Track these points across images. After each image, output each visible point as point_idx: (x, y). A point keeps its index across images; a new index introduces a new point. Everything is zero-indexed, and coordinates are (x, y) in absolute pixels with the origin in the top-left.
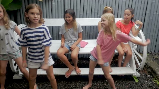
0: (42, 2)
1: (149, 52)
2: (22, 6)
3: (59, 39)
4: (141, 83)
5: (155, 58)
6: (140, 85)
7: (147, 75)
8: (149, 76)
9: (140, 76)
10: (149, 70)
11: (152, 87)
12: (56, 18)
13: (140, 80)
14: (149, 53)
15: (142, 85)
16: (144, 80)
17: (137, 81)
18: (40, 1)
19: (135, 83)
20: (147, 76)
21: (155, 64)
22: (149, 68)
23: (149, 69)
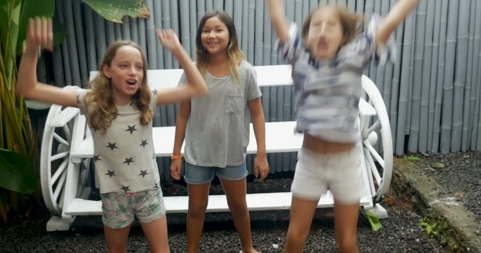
0: (121, 24)
1: (423, 153)
2: (67, 37)
3: (168, 125)
4: (386, 232)
5: (435, 168)
6: (382, 237)
7: (409, 212)
8: (414, 215)
9: (387, 216)
10: (414, 199)
11: (414, 239)
12: (158, 68)
13: (386, 225)
14: (423, 155)
15: (387, 235)
16: (395, 226)
17: (376, 227)
18: (115, 23)
19: (371, 233)
20: (407, 215)
21: (430, 183)
22: (414, 194)
23: (413, 197)
